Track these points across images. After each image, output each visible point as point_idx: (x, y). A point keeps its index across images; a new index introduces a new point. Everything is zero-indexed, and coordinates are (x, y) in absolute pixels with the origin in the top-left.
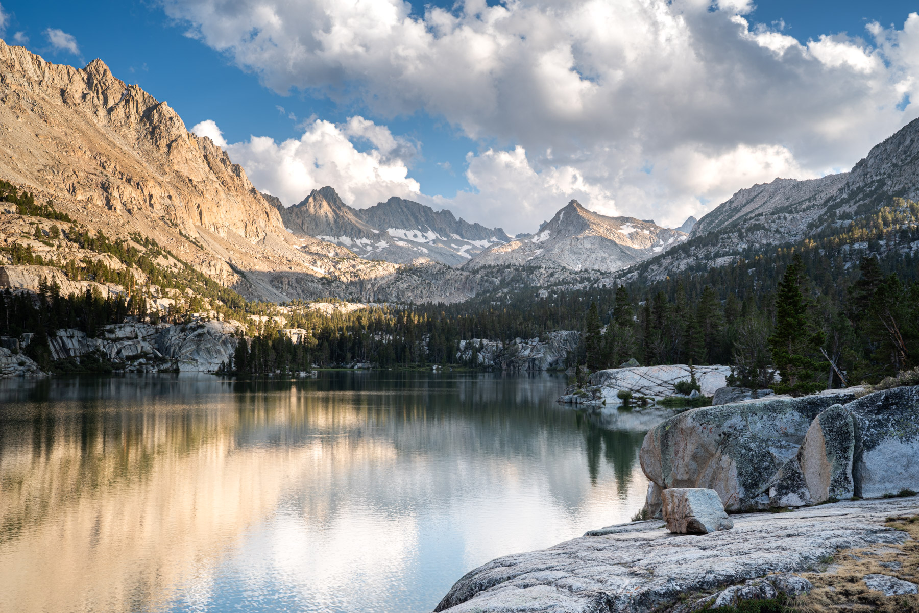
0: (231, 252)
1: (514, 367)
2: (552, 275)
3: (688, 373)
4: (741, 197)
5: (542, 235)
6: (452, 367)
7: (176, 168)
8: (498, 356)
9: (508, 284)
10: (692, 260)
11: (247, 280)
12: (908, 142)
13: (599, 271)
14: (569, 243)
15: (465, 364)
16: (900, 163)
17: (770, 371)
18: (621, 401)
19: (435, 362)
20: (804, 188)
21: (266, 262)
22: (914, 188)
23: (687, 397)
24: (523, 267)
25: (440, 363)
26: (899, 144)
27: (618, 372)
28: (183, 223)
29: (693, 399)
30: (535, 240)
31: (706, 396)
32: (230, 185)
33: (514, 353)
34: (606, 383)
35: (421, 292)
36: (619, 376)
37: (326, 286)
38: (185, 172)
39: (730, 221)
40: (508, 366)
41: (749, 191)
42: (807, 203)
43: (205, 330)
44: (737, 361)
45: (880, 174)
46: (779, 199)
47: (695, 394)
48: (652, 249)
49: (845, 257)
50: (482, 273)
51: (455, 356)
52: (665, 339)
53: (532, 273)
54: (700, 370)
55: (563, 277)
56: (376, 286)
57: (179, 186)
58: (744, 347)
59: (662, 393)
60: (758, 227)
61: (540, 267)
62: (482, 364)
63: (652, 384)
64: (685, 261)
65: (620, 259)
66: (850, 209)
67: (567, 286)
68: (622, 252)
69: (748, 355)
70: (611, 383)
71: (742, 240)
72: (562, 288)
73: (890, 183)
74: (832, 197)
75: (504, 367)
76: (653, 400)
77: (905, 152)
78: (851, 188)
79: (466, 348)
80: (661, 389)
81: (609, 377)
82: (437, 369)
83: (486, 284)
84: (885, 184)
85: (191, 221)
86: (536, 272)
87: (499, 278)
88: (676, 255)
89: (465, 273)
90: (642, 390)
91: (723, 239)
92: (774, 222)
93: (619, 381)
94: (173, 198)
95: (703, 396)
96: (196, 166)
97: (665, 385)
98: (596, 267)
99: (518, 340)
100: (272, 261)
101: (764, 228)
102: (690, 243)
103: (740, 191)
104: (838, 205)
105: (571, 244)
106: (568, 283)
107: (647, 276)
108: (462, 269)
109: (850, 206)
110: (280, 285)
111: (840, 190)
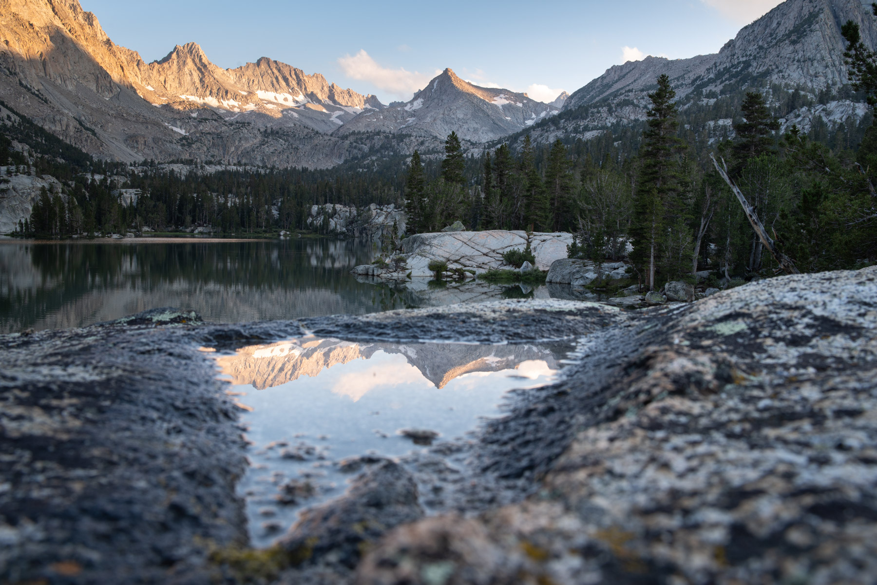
0: (80, 107)
1: (367, 235)
2: (422, 143)
3: (523, 241)
4: (613, 73)
5: (415, 103)
6: (301, 233)
7: (14, 9)
8: (351, 223)
9: (378, 151)
10: (561, 133)
11: (98, 138)
12: (774, 25)
13: (469, 141)
14: (442, 112)
15: (316, 230)
16: (766, 45)
17: (621, 239)
18: (432, 273)
19: (283, 228)
20: (673, 67)
21: (119, 119)
22: (776, 70)
23: (517, 270)
24: (394, 134)
25: (289, 229)
26: (767, 26)
27: (435, 237)
28: (23, 72)
29: (524, 272)
30: (407, 108)
31: (541, 269)
32: (78, 33)
33: (368, 220)
34: (417, 251)
35: (288, 157)
36: (435, 242)
37: (186, 148)
38: (24, 15)
39: (601, 96)
40: (361, 233)
41: (621, 68)
42: (676, 82)
43: (10, 186)
44: (581, 226)
45: (746, 55)
46: (649, 77)
47: (527, 267)
48: (524, 122)
49: (709, 133)
50: (351, 139)
51: (306, 222)
52: (505, 199)
53: (402, 141)
54: (538, 238)
55: (432, 146)
56: (240, 149)
57: (18, 31)
58: (590, 207)
59: (486, 264)
60: (627, 103)
61: (410, 136)
62: (333, 231)
63: (477, 253)
64: (554, 134)
65: (492, 131)
66: (717, 88)
67: (436, 155)
68: (494, 123)
69: (594, 218)
70: (424, 251)
71: (611, 115)
72: (432, 157)
73: (755, 64)
74: (700, 77)
75: (357, 234)
76: (474, 273)
77: (771, 35)
78: (718, 68)
79: (318, 214)
80: (486, 259)
81: (423, 242)
82: (285, 235)
83: (355, 151)
84: (750, 65)
85: (33, 71)
86: (407, 140)
87: (369, 145)
88: (545, 128)
89: (333, 139)
90: (462, 261)
91: (592, 113)
92: (643, 98)
93: (434, 248)
94: (11, 43)
95: (537, 270)
96: (38, 9)
97: (492, 254)
98: (468, 138)
99: (373, 206)
100: (127, 120)
101: (633, 104)
102: (560, 116)
103: (612, 68)
104: (705, 85)
105: (443, 114)
106: (438, 152)
107: (516, 147)
108: (331, 135)
109: (716, 86)
110: (135, 145)
111: (707, 70)
